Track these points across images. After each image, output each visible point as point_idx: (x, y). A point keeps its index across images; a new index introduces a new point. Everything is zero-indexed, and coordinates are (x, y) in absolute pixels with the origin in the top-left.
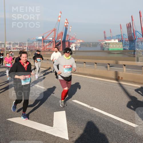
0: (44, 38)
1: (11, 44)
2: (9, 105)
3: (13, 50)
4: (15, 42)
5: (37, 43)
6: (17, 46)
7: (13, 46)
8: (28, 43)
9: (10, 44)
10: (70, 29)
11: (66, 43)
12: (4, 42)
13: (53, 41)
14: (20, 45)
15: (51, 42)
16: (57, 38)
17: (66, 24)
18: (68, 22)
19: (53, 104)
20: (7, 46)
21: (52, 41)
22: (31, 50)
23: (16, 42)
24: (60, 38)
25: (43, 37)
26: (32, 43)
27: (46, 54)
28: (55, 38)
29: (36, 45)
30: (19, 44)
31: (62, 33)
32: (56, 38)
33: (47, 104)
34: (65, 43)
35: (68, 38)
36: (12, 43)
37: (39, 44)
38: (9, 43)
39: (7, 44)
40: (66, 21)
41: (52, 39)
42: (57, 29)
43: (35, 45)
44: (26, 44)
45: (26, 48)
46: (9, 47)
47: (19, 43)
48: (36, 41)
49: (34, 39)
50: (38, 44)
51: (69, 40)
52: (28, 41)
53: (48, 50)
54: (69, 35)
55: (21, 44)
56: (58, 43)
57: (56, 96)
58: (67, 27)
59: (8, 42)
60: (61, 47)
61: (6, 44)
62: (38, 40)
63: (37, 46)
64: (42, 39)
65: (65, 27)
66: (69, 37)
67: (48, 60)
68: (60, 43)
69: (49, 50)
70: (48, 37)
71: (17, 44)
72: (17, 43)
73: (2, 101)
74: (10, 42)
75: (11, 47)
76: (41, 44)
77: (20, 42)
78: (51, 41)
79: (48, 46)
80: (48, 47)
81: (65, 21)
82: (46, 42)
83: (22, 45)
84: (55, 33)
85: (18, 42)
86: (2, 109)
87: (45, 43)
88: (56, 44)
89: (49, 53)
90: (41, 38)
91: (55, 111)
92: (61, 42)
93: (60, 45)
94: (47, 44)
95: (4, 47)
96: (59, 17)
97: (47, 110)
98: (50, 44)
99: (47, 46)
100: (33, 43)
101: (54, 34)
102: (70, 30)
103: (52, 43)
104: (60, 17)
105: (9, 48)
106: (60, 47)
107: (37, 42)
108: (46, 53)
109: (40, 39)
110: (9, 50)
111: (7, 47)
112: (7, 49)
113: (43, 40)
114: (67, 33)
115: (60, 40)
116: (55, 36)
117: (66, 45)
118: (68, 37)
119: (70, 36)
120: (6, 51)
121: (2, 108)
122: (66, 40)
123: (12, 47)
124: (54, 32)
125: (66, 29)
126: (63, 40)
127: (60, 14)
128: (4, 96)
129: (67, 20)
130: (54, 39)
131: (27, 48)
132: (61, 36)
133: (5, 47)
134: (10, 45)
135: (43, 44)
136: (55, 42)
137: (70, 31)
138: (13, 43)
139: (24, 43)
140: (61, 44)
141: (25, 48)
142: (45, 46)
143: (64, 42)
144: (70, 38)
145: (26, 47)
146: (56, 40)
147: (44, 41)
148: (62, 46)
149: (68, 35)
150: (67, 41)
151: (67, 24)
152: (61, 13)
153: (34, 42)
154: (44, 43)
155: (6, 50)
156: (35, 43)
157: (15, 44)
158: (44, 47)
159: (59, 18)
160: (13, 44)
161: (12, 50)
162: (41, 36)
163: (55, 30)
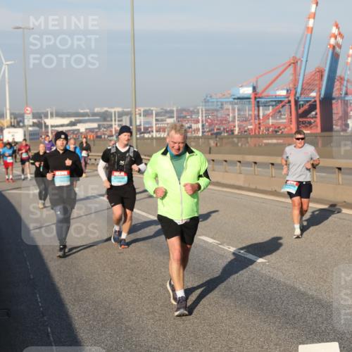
0: (259, 90)
1: (152, 114)
2: (148, 314)
3: (158, 135)
4: (165, 108)
5: (234, 110)
6: (170, 121)
7: (157, 120)
8: (206, 110)
9: (147, 113)
10: (348, 56)
11: (334, 106)
12: (129, 110)
13: (289, 102)
14: (180, 117)
15: (280, 105)
16: (302, 89)
17: (332, 41)
18: (340, 34)
19: (294, 317)
20: (140, 120)
21: (286, 100)
22: (217, 134)
23: (168, 109)
24: (312, 90)
25: (254, 89)
26: (217, 111)
27: (267, 145)
28: (296, 89)
29: (231, 115)
30: (175, 115)
31: (321, 72)
32: (299, 90)
33: (274, 317)
34: (331, 104)
35: (341, 89)
36: (155, 110)
37: (242, 113)
38: (144, 111)
39: (140, 116)
40: (335, 30)
41: (284, 93)
42: (304, 60)
43: (229, 115)
44: (198, 113)
45: (200, 125)
46: (145, 123)
47: (177, 110)
48: (231, 103)
49: (224, 95)
50: (239, 110)
51: (346, 94)
52: (206, 101)
53: (271, 129)
54: (346, 79)
55: (184, 114)
56: (306, 107)
57: (302, 290)
58: (337, 49)
59: (142, 110)
60: (318, 120)
61: (138, 116)
62: (239, 98)
63: (234, 117)
64: (252, 96)
65: (331, 51)
66: (345, 83)
67: (273, 164)
68: (313, 107)
69: (276, 132)
70: (271, 87)
71: (169, 114)
72: (172, 112)
73: (128, 302)
74: (147, 108)
75: (150, 123)
76: (249, 111)
77: (179, 108)
78: (281, 101)
79: (274, 116)
80: (271, 121)
81: (331, 30)
82: (266, 105)
83: (185, 117)
84: (295, 73)
85: (175, 109)
86: (127, 328)
87: (261, 108)
88: (301, 111)
89: (274, 141)
90: (247, 91)
91: (303, 343)
92: (315, 101)
93: (314, 113)
94: (267, 112)
95: (131, 124)
96: (309, 18)
97: (272, 335)
98: (280, 112)
99: (267, 117)
100: (222, 108)
101: (291, 77)
102: (349, 60)
103: (287, 107)
104: (314, 16)
105: (144, 128)
106: (312, 121)
107: (236, 107)
108: (266, 141)
109: (246, 96)
110: (146, 136)
111: (138, 123)
112: (138, 130)
113: (255, 98)
114: (339, 73)
115: (314, 97)
116: (295, 81)
117: (334, 111)
118: (341, 84)
119: (348, 81)
120: (137, 139)
121: (127, 324)
122: (335, 94)
123: (154, 122)
124: (291, 70)
125: (335, 58)
126: (322, 96)
127: (314, 6)
128: (134, 286)
129: (337, 26)
130: (293, 92)
131: (203, 126)
132: (317, 82)
133: (134, 123)
134: (148, 119)
135: (256, 113)
136: (296, 102)
137: (347, 63)
138: (159, 110)
139: (191, 109)
140: (318, 110)
141: (194, 126)
142: (261, 117)
143: (327, 101)
144: (347, 87)
145: (197, 122)
146: (298, 95)
147: (257, 99)
148: (318, 116)
149: (342, 79)
150: (338, 98)
151: (339, 39)
152: (317, 4)
153: (226, 106)
154: (258, 107)
155: (137, 134)
156: (228, 109)
157: (164, 116)
158: (257, 122)
159: (311, 23)
160: (157, 115)
161: (155, 134)
162: (247, 86)
163: (294, 63)
